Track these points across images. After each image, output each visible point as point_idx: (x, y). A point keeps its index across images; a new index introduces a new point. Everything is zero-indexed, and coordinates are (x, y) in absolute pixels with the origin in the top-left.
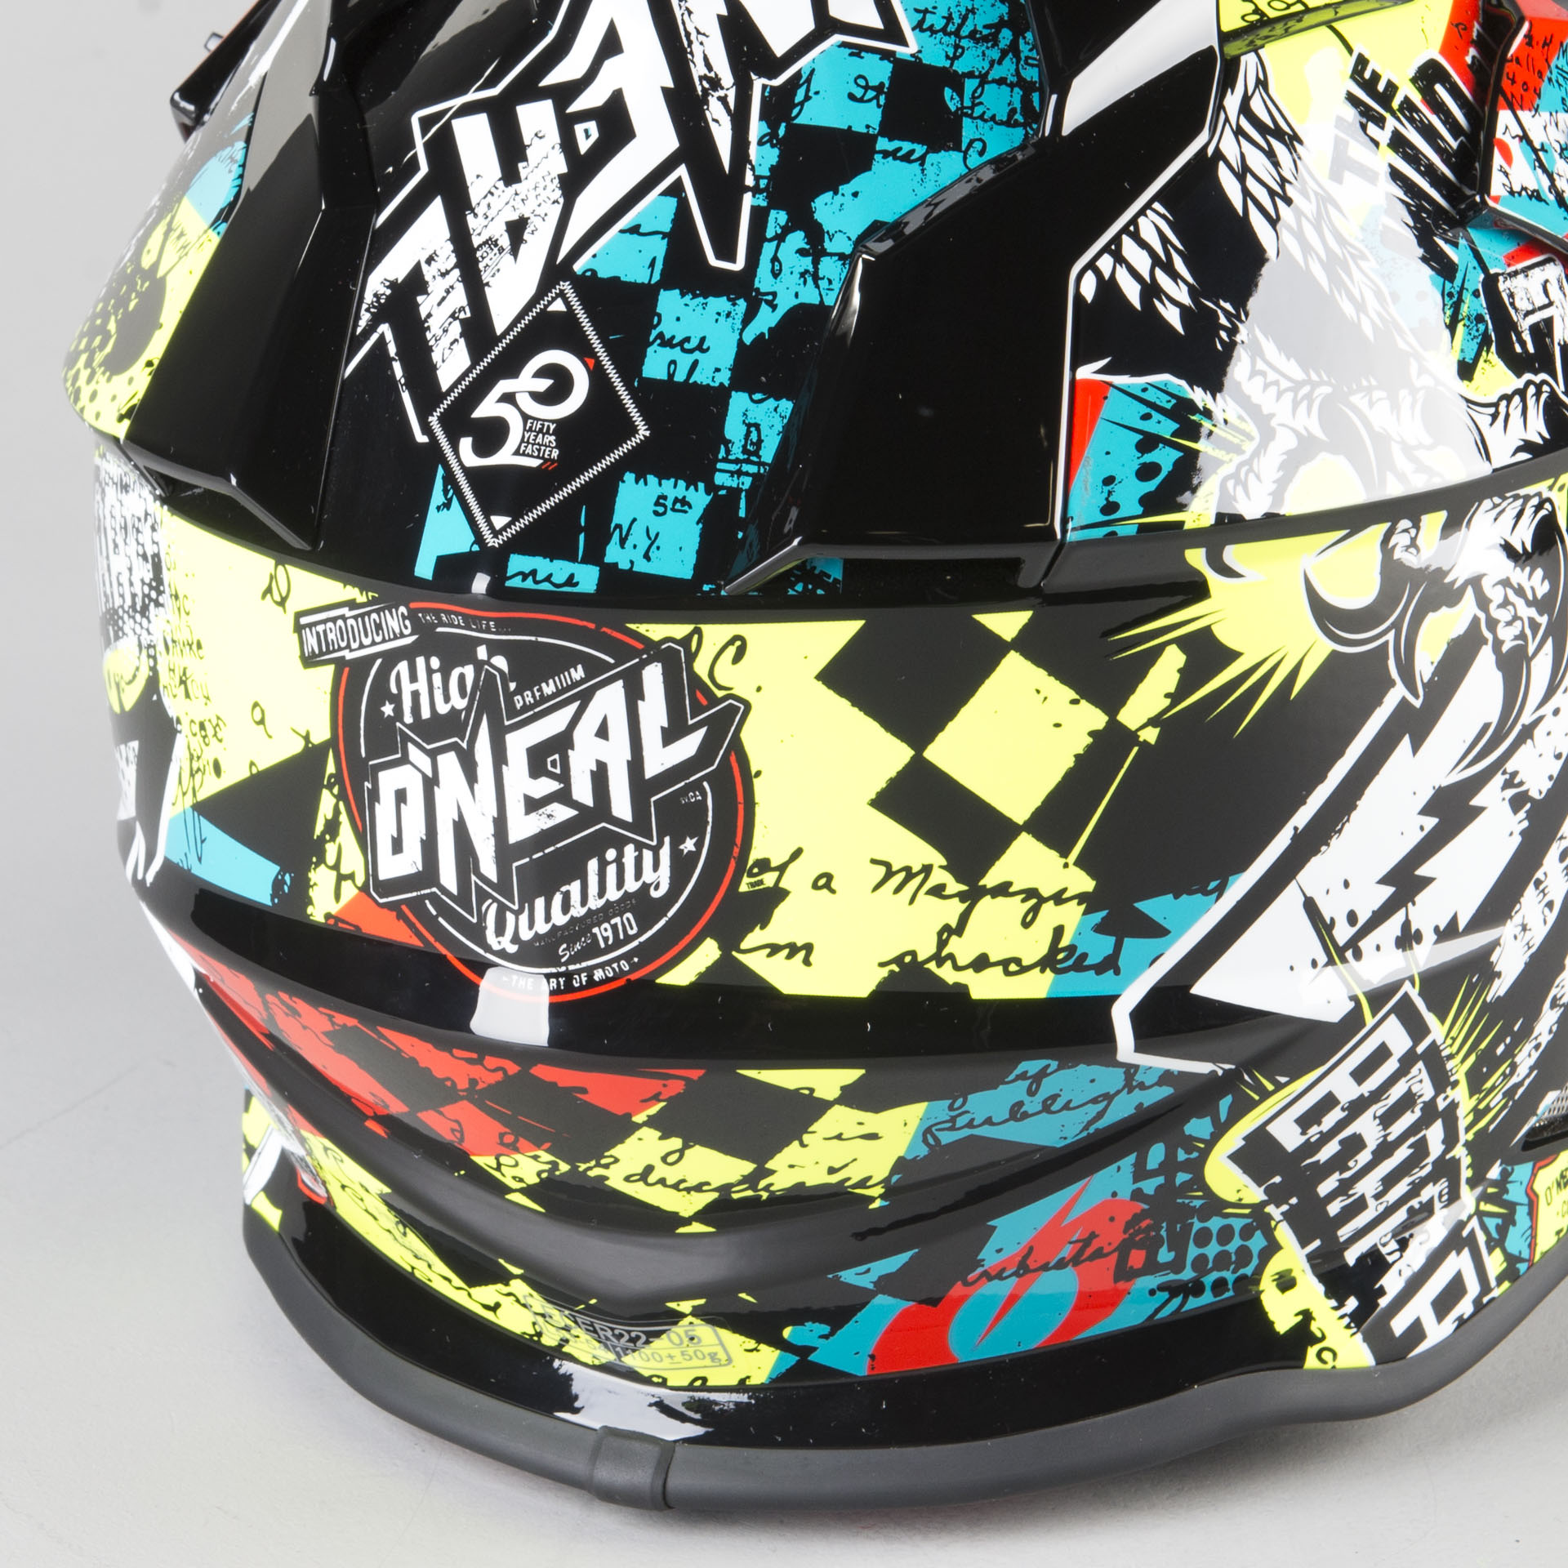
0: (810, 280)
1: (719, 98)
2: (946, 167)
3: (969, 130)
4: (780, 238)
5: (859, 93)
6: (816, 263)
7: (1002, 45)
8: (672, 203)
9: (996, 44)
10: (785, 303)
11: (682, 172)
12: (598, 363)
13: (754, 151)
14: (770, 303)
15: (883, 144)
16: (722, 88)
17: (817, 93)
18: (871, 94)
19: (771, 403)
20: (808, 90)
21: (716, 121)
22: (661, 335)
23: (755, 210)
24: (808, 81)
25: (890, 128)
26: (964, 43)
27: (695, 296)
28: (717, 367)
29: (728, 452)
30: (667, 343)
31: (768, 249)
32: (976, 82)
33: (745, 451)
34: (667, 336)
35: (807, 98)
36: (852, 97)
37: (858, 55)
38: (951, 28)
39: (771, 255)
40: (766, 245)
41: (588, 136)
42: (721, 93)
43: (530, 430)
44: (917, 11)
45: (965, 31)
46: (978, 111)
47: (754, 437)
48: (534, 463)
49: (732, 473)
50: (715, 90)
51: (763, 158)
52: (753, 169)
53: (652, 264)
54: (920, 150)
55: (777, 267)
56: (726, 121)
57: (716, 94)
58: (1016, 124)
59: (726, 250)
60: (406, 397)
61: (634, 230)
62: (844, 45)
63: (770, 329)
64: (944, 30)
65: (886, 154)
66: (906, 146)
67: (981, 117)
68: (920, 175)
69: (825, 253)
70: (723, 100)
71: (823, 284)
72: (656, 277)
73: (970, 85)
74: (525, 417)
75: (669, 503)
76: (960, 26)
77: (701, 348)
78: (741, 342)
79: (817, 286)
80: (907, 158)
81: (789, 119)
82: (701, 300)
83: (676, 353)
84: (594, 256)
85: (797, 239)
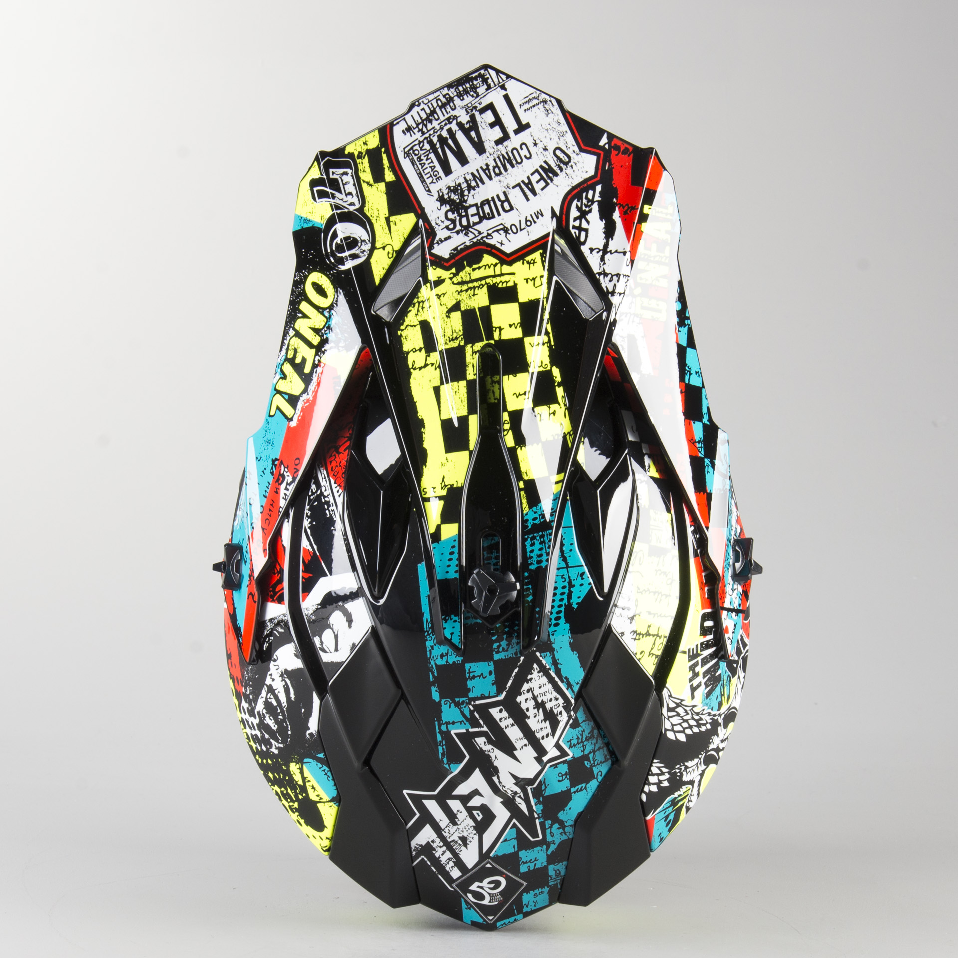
0: (563, 834)
1: (518, 797)
2: (593, 785)
3: (595, 770)
4: (551, 827)
5: (560, 779)
6: (564, 830)
7: (595, 737)
8: (515, 830)
9: (594, 738)
10: (558, 842)
11: (514, 821)
12: (507, 875)
13: (534, 808)
14: (553, 843)
15: (573, 790)
16: (518, 794)
17: (548, 785)
18: (564, 777)
19: (561, 864)
20: (545, 785)
21: (520, 803)
22: (523, 862)
23: (540, 823)
24: (544, 782)
25: (573, 785)
26: (585, 744)
27: (530, 850)
28: (542, 861)
29: (551, 878)
31: (548, 831)
32: (592, 754)
33: (556, 876)
34: (525, 861)
35: (546, 787)
36: (559, 781)
37: (557, 767)
38: (580, 741)
39: (550, 832)
40: (547, 830)
41: (479, 816)
42: (519, 795)
43: (492, 896)
44: (568, 742)
45: (584, 740)
46: (596, 763)
47: (558, 872)
48: (497, 903)
49: (554, 881)
50: (516, 795)
51: (537, 809)
52: (536, 812)
53: (514, 846)
54: (584, 785)
55: (552, 834)
56: (523, 802)
57: (517, 796)
58: (608, 760)
59: (535, 835)
60: (440, 876)
61: (506, 840)
62: (551, 766)
63: (555, 849)
64: (578, 743)
65: (575, 792)
66: (580, 787)
67: (598, 764)
68: (586, 793)
69: (566, 826)
70: (520, 797)
71: (568, 834)
72: (517, 849)
73: (591, 756)
74: (490, 894)
75: (538, 894)
76: (582, 739)
77: (536, 860)
78: (547, 855)
79: (566, 835)
80: (581, 790)
81: (542, 796)
82: (532, 850)
83: (529, 864)
84: (496, 851)
85: (556, 826)
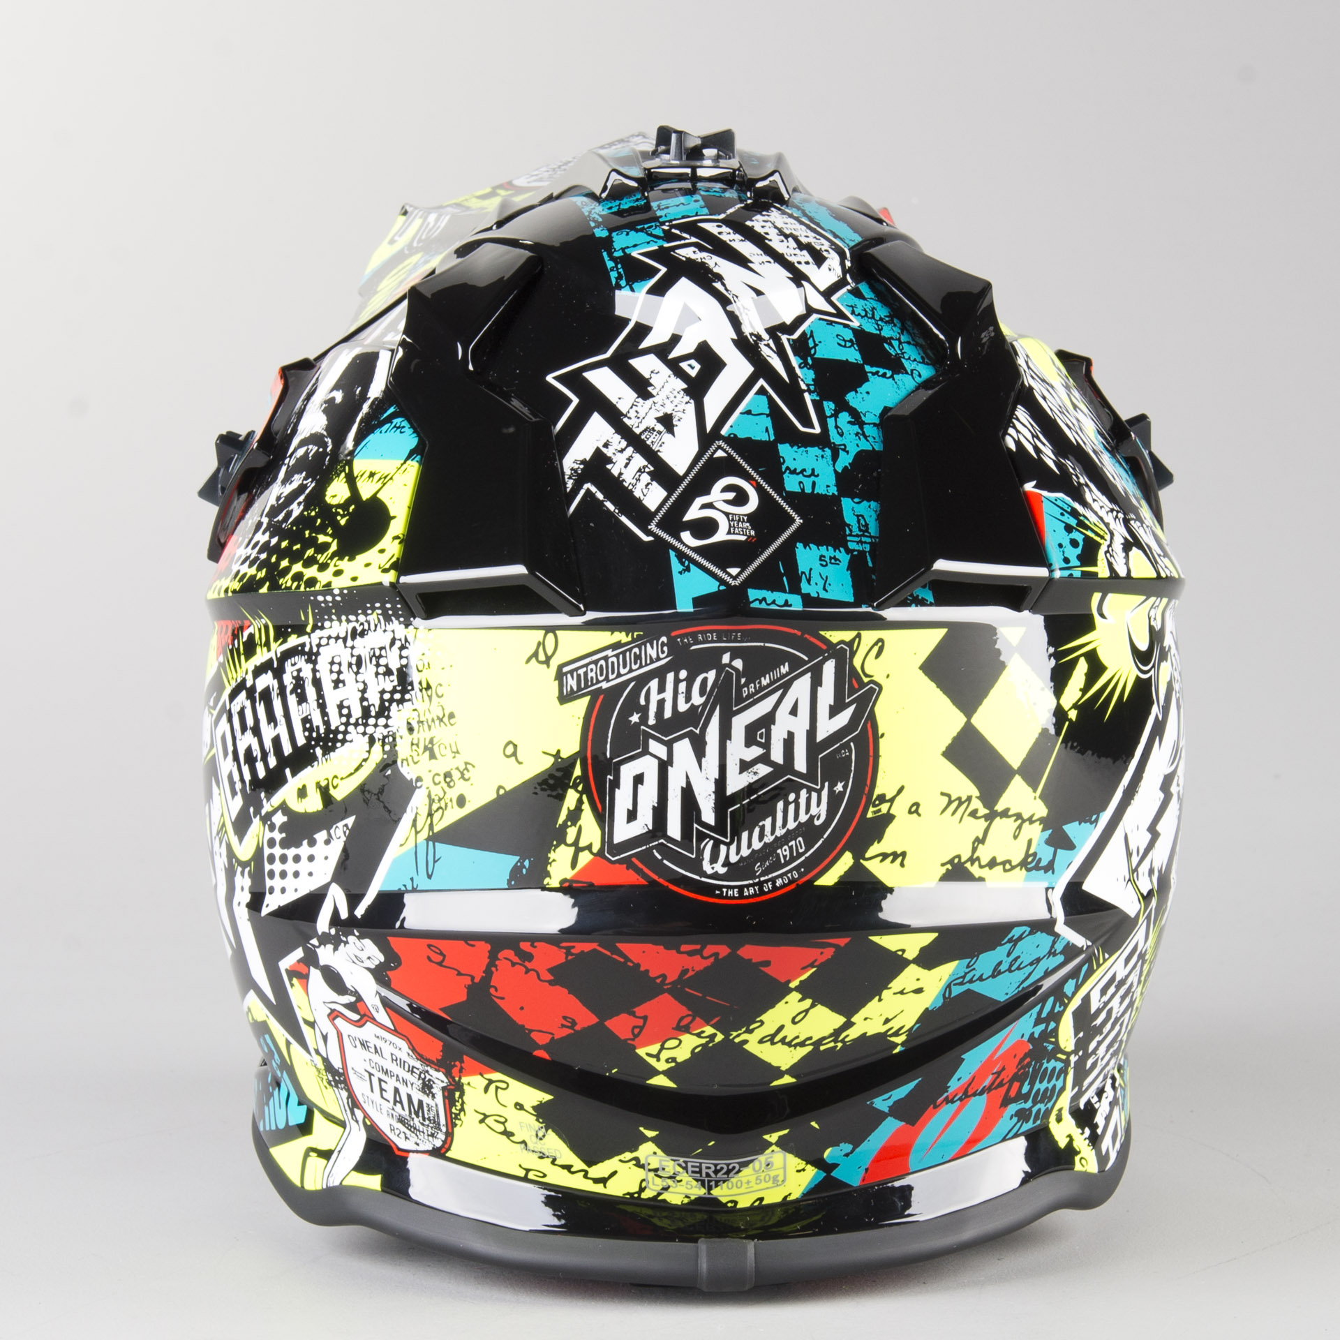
0: (861, 437)
1: (766, 345)
2: (906, 382)
3: (907, 365)
4: (835, 415)
5: (842, 343)
6: (862, 428)
7: (898, 326)
8: (764, 398)
9: (895, 325)
10: (853, 450)
11: (761, 382)
12: (758, 484)
13: (798, 371)
14: (844, 450)
15: (868, 368)
16: (765, 340)
17: (820, 342)
18: (848, 344)
19: (865, 503)
20: (814, 341)
21: (769, 356)
22: (788, 468)
23: (813, 401)
24: (812, 335)
25: (867, 361)
26: (880, 323)
27: (799, 447)
28: (826, 484)
29: (851, 531)
30: (794, 472)
31: (831, 422)
32: (897, 342)
33: (860, 530)
34: (792, 469)
35: (816, 345)
36: (839, 345)
37: (831, 324)
38: (869, 315)
39: (834, 425)
40: (828, 419)
41: (693, 368)
42: (765, 342)
43: (733, 520)
44: (847, 305)
45: (877, 318)
46: (906, 356)
47: (862, 522)
48: (743, 538)
49: (858, 543)
51: (806, 377)
52: (802, 380)
53: (767, 430)
54: (888, 373)
55: (840, 431)
56: (775, 356)
57: (763, 343)
58: (928, 365)
59: (807, 422)
60: (624, 519)
61: (748, 412)
62: (820, 319)
63: (850, 464)
64: (866, 316)
65: (873, 374)
66: (882, 371)
67: (909, 359)
68: (895, 385)
69: (864, 423)
70: (768, 345)
71: (870, 439)
72: (772, 438)
73: (895, 343)
74: (727, 514)
75: (827, 559)
76: (873, 315)
77: (813, 473)
78: (835, 471)
79: (868, 441)
80: (884, 375)
81: (812, 356)
82: (803, 449)
83: (800, 477)
84: (731, 426)
85: (844, 417)
